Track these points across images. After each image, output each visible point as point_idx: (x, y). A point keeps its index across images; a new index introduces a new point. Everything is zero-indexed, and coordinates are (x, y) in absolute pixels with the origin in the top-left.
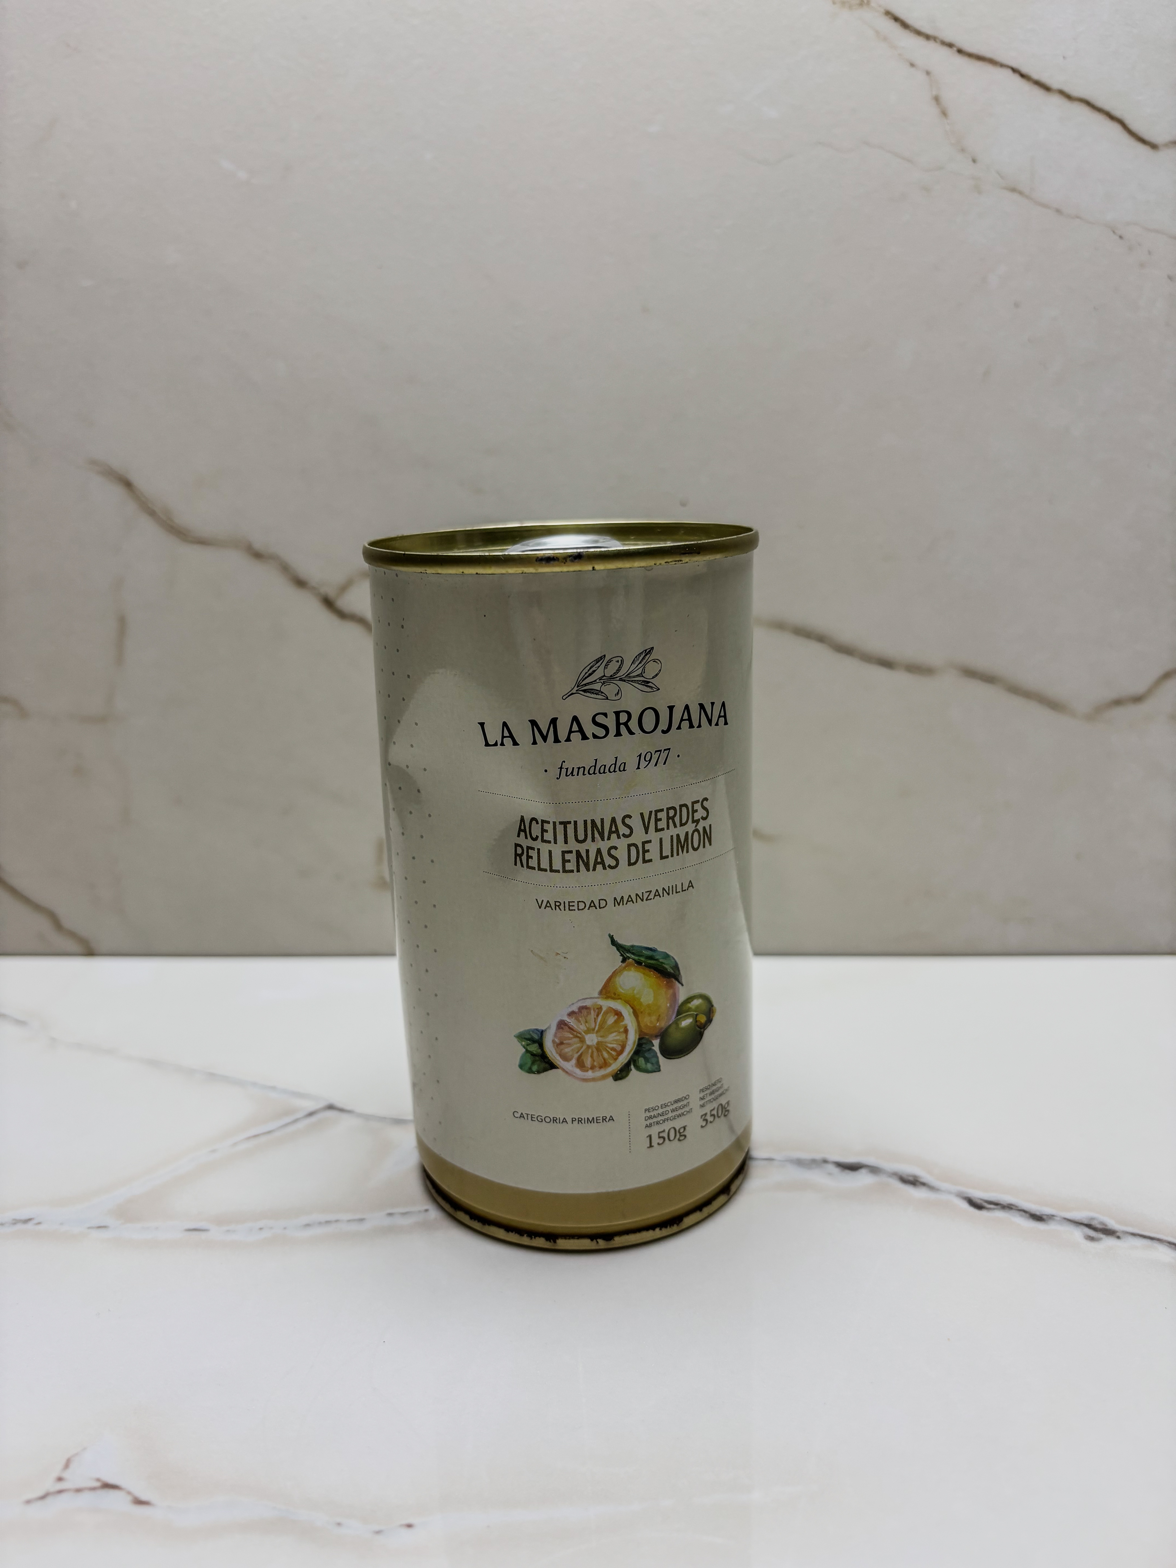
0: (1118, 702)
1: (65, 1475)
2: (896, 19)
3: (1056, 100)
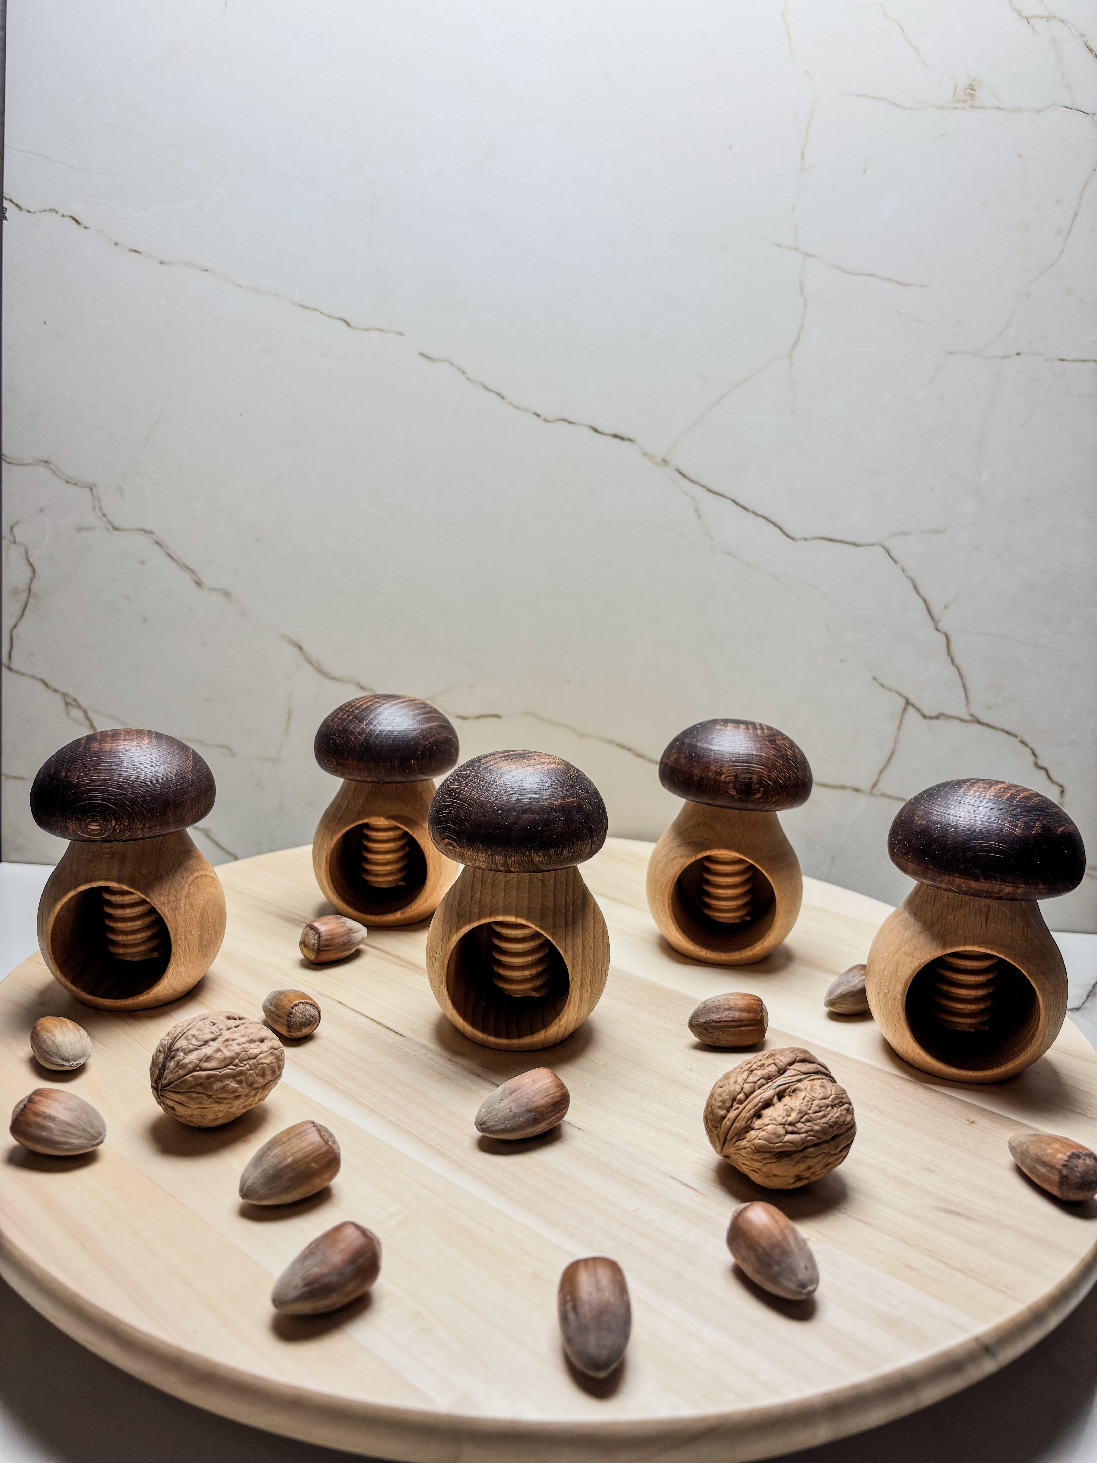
2: (681, 473)
3: (751, 515)
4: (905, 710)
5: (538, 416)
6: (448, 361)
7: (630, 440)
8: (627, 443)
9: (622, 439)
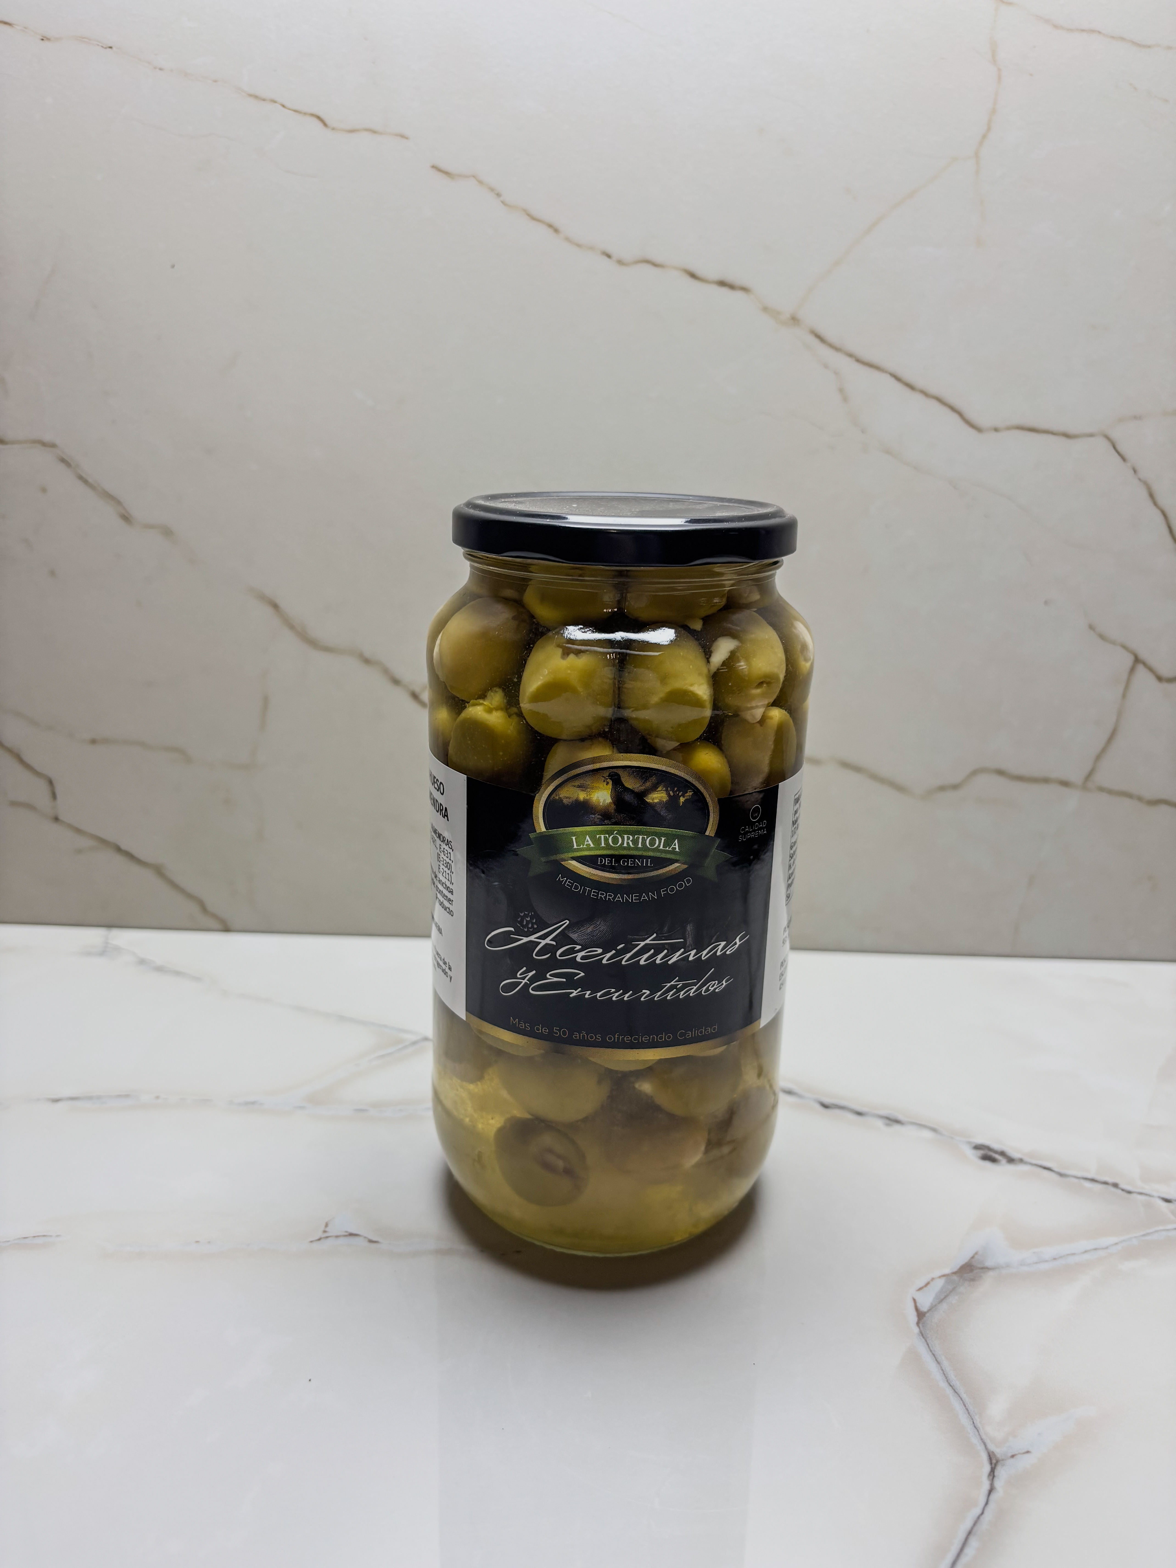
0: (942, 788)
2: (817, 336)
4: (1132, 670)
5: (609, 256)
6: (474, 176)
7: (744, 289)
8: (739, 294)
9: (732, 287)
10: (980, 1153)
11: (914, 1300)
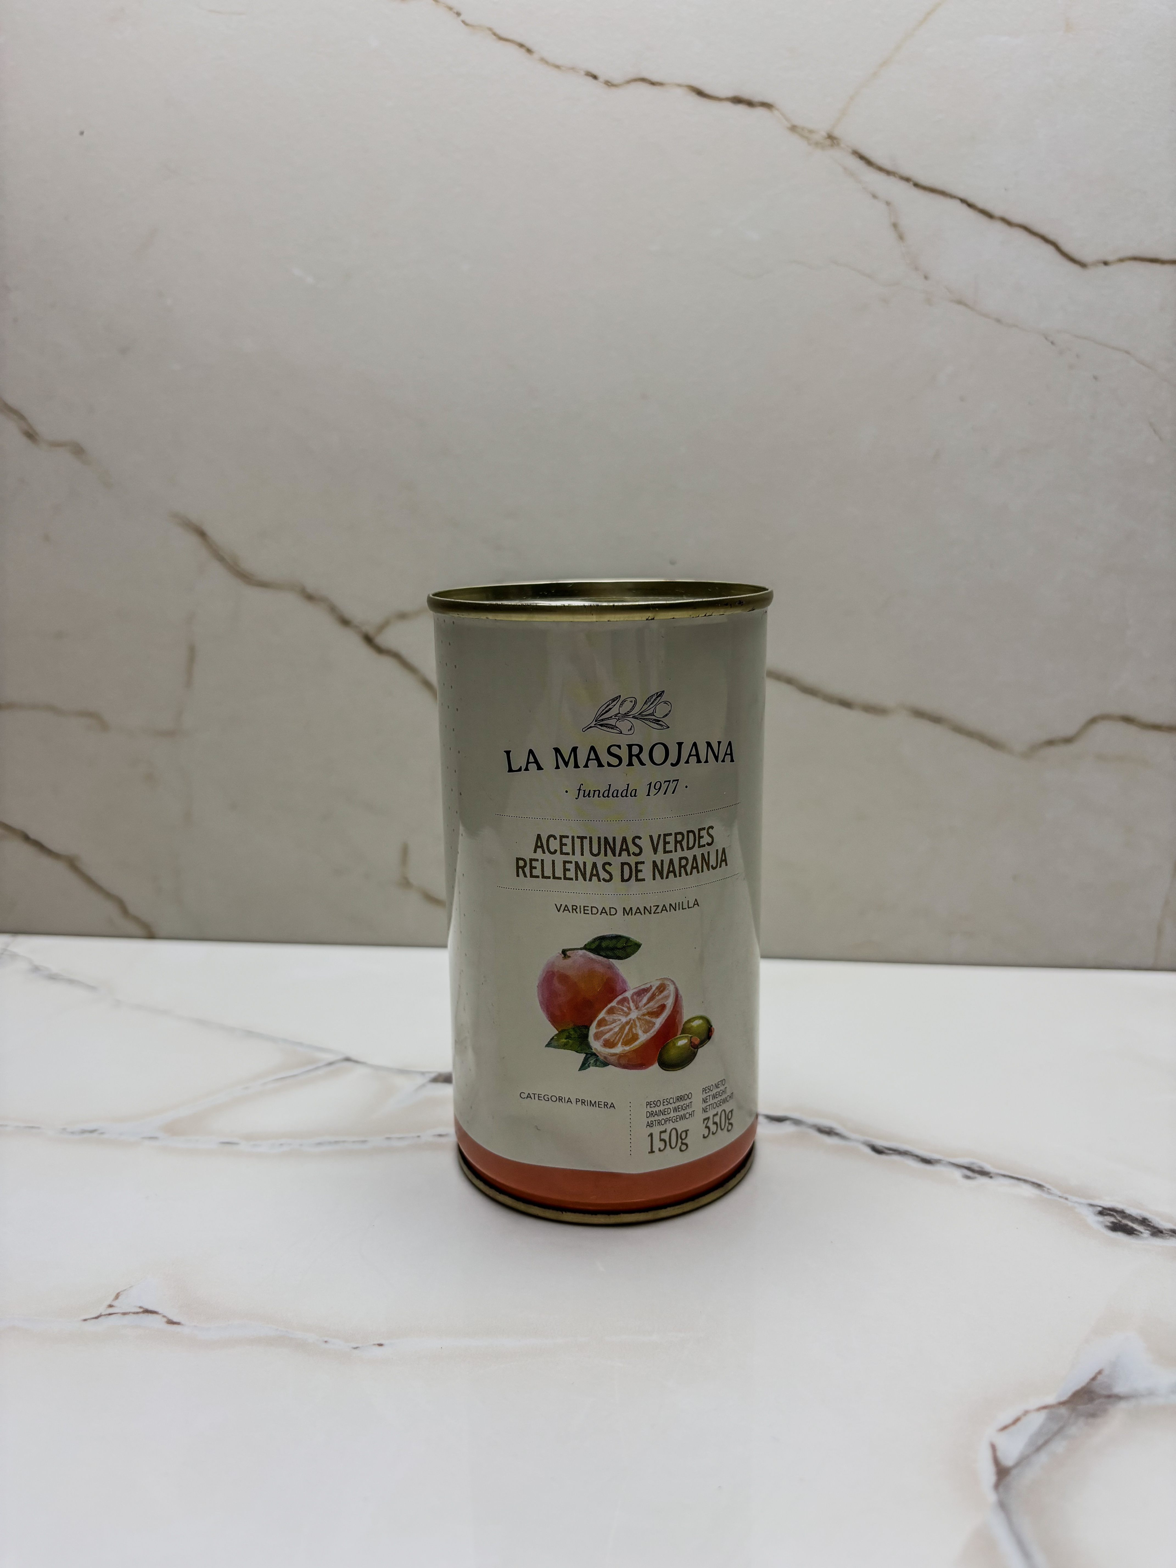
0: (1051, 743)
1: (115, 1303)
2: (862, 157)
3: (999, 226)
5: (595, 77)
7: (765, 105)
8: (760, 112)
9: (750, 104)
10: (1109, 1220)
11: (993, 1448)
